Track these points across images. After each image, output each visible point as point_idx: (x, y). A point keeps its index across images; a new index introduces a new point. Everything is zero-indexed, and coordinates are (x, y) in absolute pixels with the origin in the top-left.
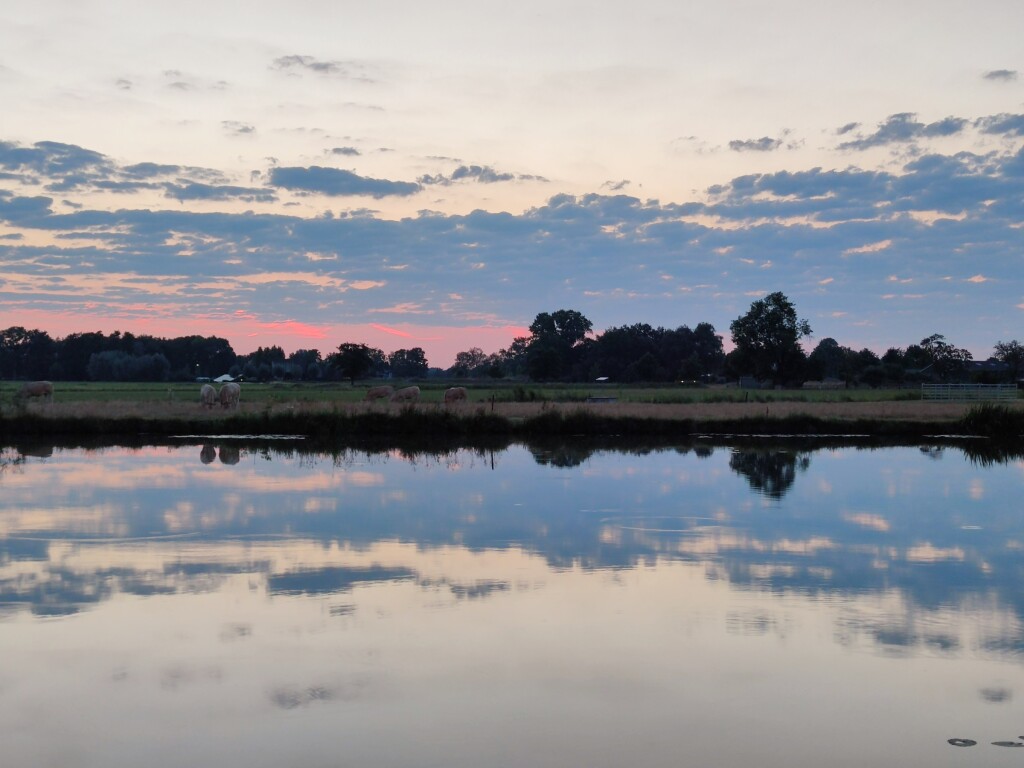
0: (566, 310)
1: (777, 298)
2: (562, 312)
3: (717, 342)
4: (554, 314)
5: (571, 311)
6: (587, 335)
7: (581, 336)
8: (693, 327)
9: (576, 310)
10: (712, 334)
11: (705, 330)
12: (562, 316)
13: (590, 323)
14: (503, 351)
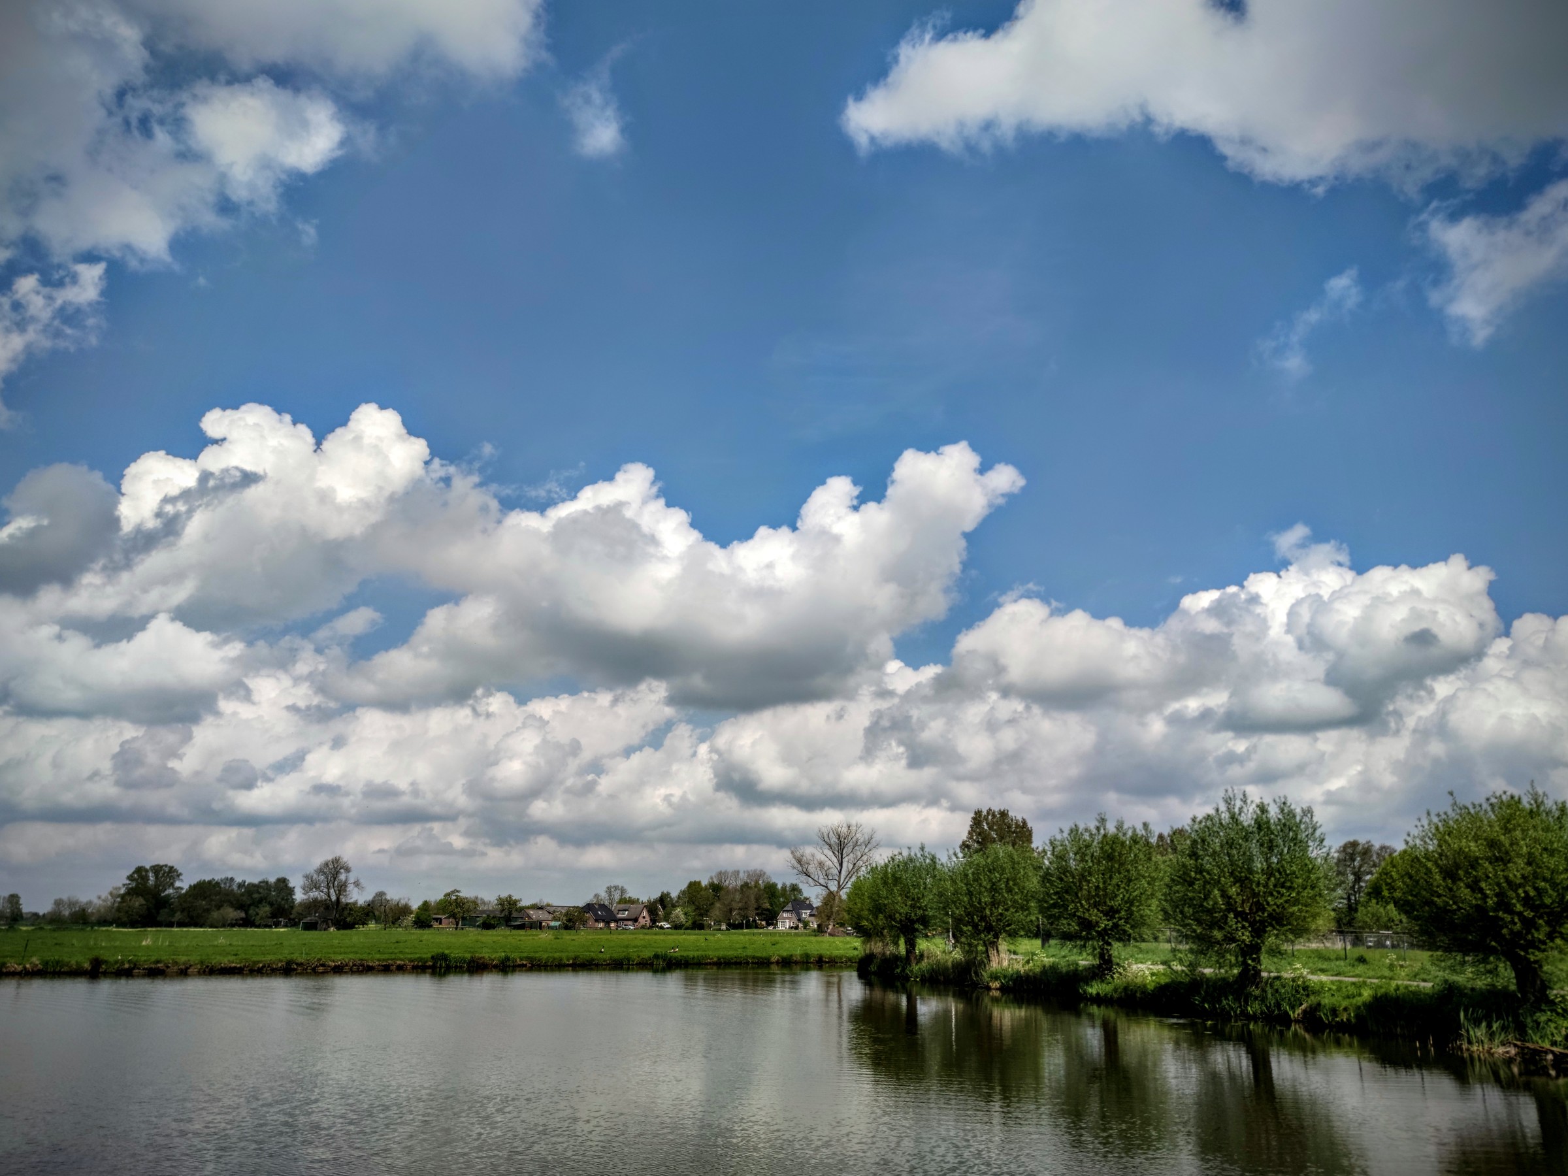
0: (162, 863)
1: (336, 861)
2: (158, 865)
3: (291, 891)
4: (151, 867)
5: (166, 866)
6: (178, 884)
7: (172, 884)
8: (272, 880)
9: (170, 864)
10: (286, 886)
11: (283, 882)
12: (157, 869)
13: (181, 874)
14: (99, 898)
